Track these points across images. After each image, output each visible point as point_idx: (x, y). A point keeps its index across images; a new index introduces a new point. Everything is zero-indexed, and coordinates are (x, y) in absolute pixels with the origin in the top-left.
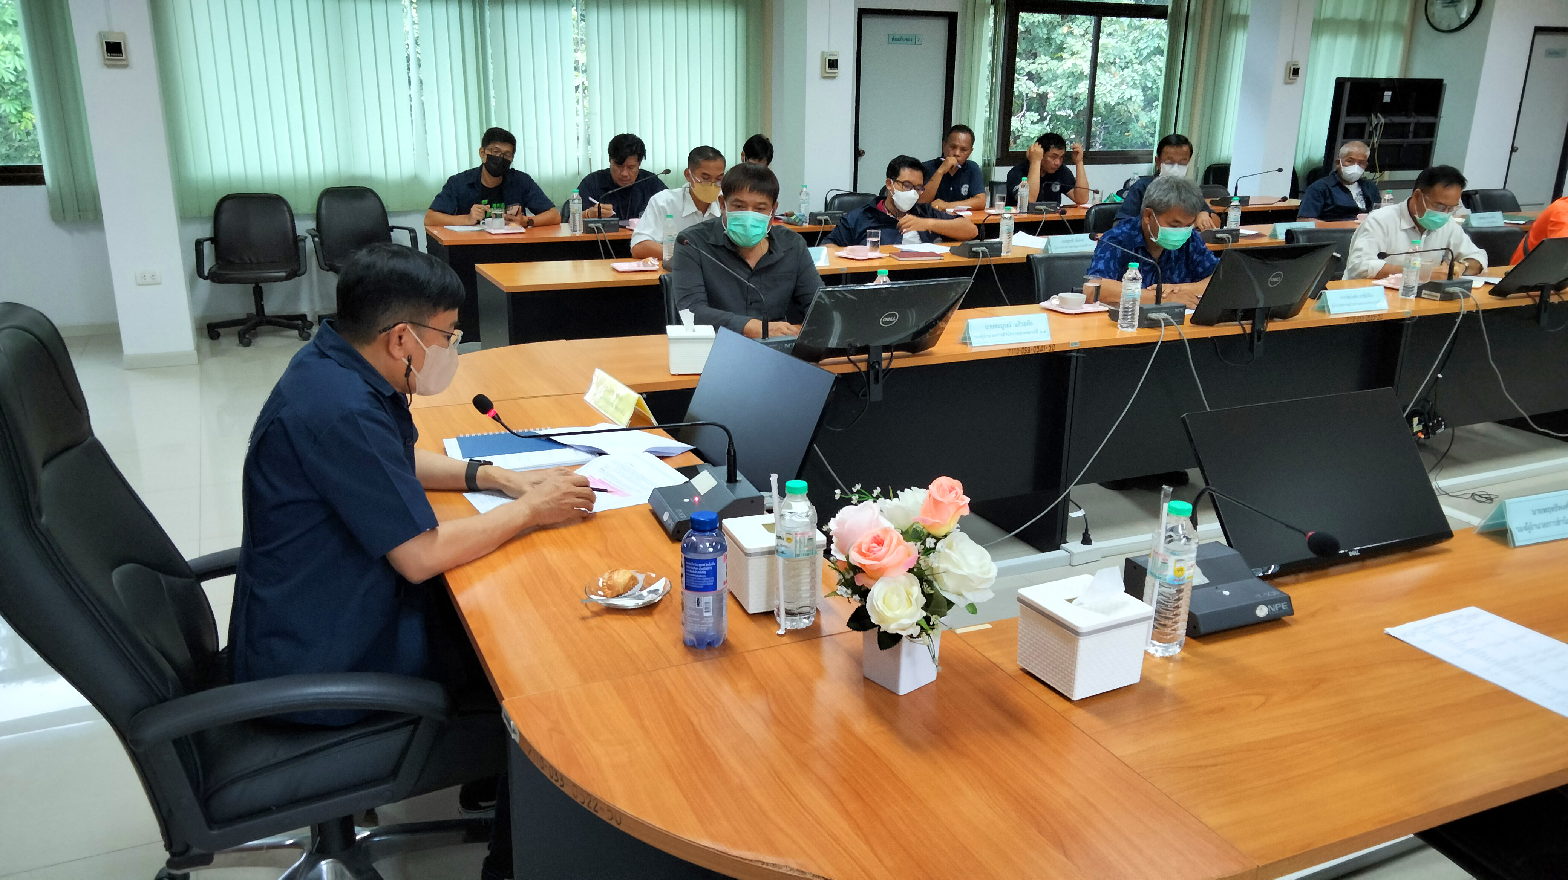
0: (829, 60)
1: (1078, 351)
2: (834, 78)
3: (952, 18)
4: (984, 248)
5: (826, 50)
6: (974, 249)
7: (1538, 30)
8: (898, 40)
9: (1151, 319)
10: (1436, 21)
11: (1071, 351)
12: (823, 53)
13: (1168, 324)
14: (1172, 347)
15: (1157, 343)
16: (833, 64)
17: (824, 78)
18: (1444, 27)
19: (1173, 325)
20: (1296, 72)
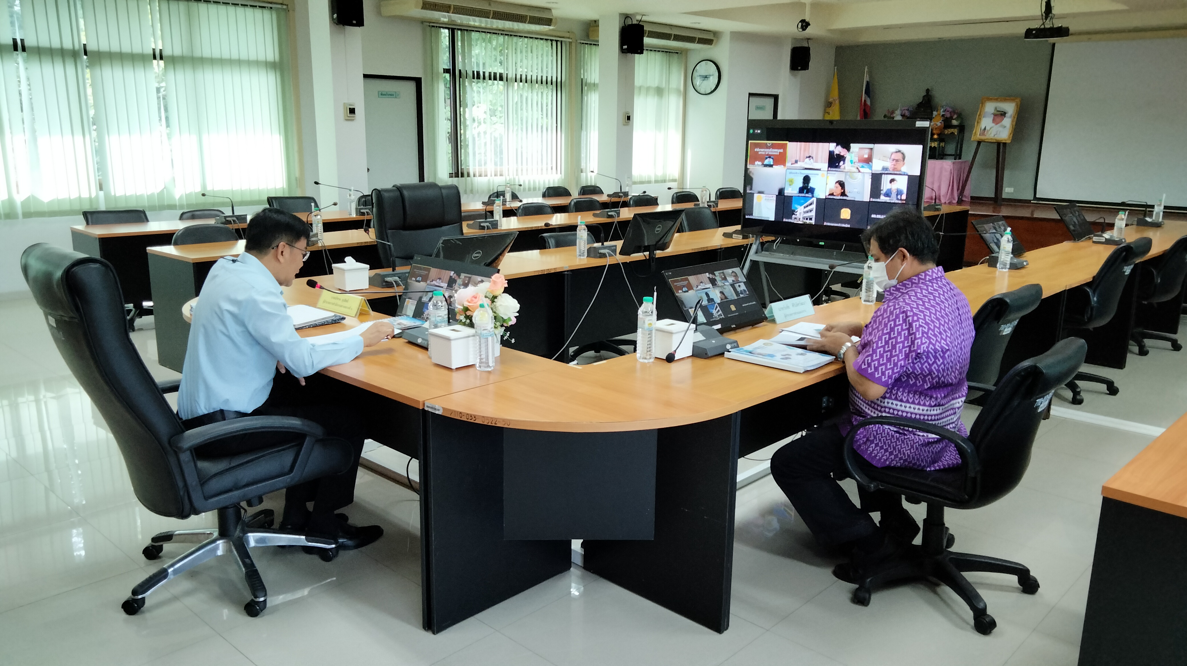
0: (350, 108)
1: (568, 271)
2: (353, 120)
3: (418, 81)
4: (488, 224)
5: (346, 101)
6: (482, 224)
7: (751, 95)
8: (385, 95)
9: (600, 253)
10: (698, 89)
11: (565, 271)
12: (344, 103)
13: (610, 255)
14: (614, 267)
15: (606, 265)
16: (352, 111)
17: (347, 120)
18: (702, 91)
19: (613, 256)
20: (629, 118)
